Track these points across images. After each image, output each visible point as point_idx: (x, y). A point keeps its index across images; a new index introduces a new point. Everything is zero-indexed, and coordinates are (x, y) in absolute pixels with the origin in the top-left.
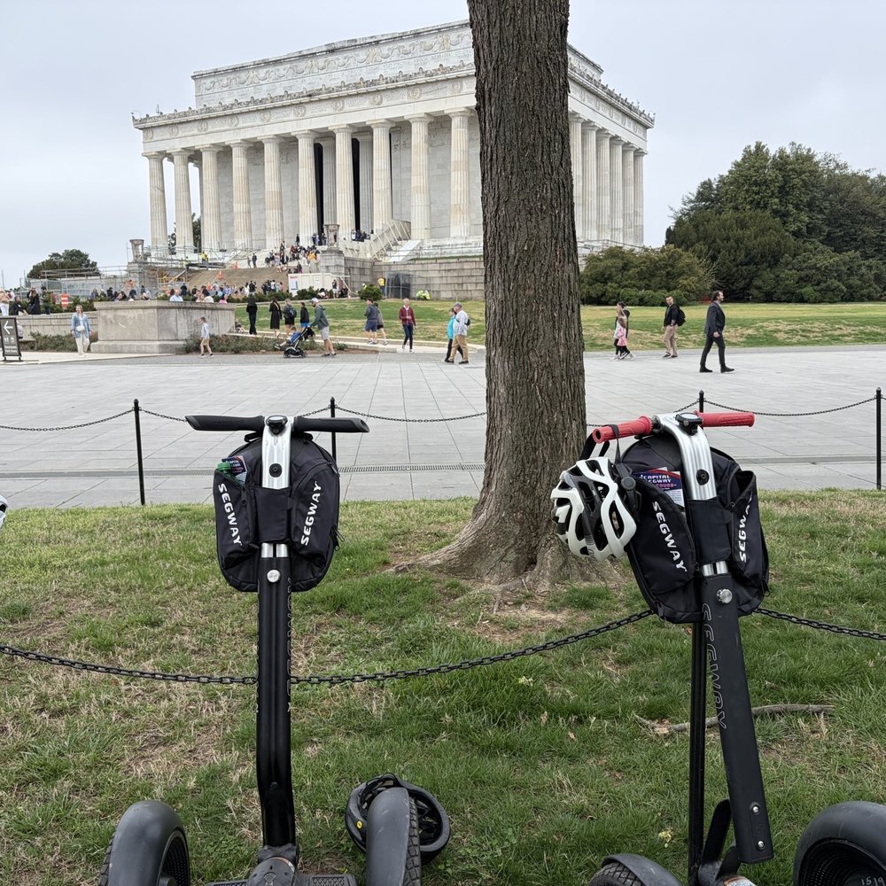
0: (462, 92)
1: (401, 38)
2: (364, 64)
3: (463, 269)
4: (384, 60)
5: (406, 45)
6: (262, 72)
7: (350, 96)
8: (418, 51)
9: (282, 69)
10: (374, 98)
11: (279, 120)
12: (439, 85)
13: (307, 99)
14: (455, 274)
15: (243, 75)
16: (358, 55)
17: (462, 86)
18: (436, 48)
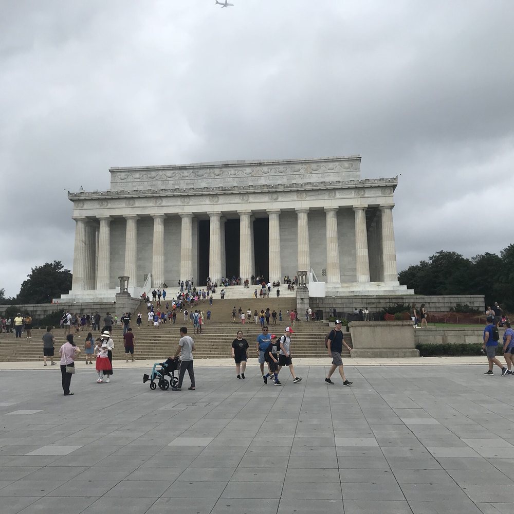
0: (336, 197)
1: (278, 164)
2: (250, 175)
3: (380, 303)
4: (264, 175)
5: (281, 168)
6: (169, 173)
7: (254, 193)
8: (289, 172)
9: (186, 173)
10: (272, 196)
11: (196, 203)
12: (320, 192)
13: (222, 192)
14: (374, 306)
15: (153, 174)
16: (245, 170)
17: (335, 194)
18: (302, 171)
